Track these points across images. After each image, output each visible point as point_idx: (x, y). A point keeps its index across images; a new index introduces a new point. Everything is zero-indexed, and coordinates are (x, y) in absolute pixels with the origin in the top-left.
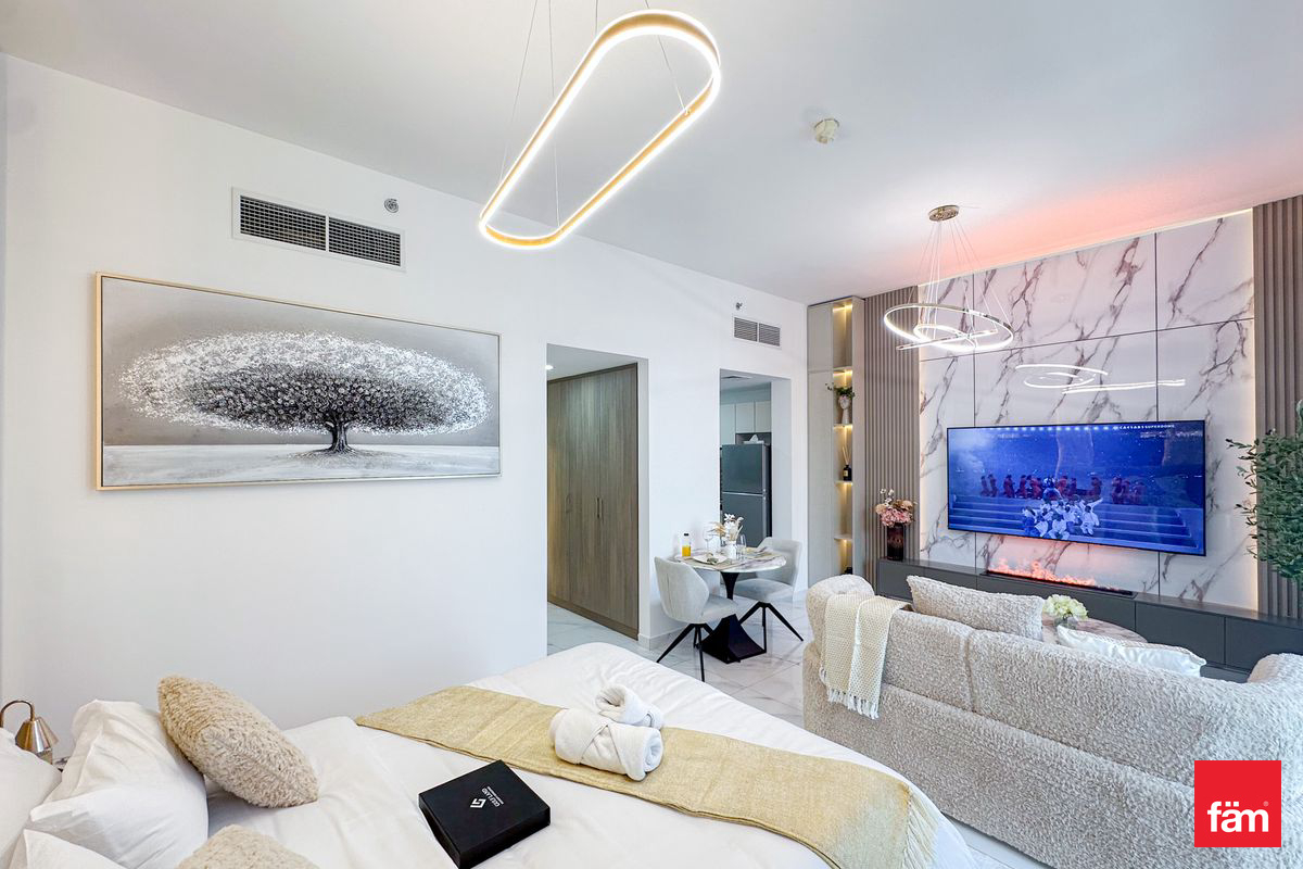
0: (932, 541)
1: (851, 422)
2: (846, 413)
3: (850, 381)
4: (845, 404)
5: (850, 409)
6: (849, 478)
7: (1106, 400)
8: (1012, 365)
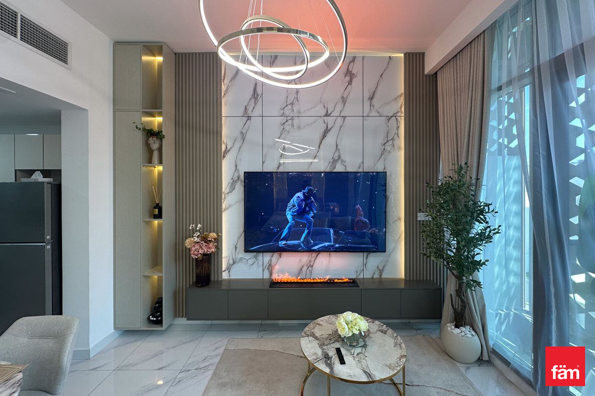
0: (231, 262)
1: (161, 162)
2: (156, 155)
3: (160, 125)
4: (155, 146)
5: (160, 150)
6: (159, 216)
7: (339, 157)
8: (287, 128)
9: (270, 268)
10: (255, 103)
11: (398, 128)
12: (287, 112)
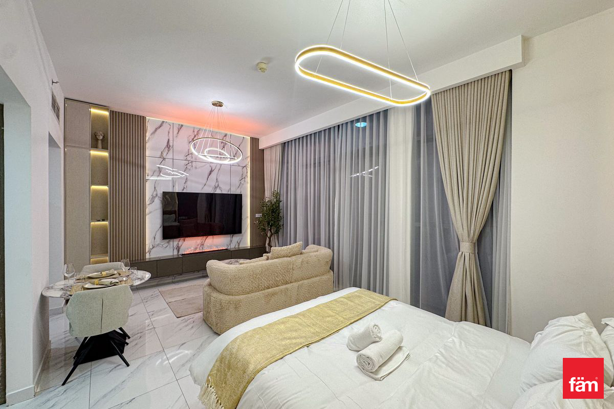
0: (151, 247)
7: (218, 185)
8: (189, 167)
9: (178, 249)
10: (168, 151)
11: (247, 172)
12: (189, 158)
